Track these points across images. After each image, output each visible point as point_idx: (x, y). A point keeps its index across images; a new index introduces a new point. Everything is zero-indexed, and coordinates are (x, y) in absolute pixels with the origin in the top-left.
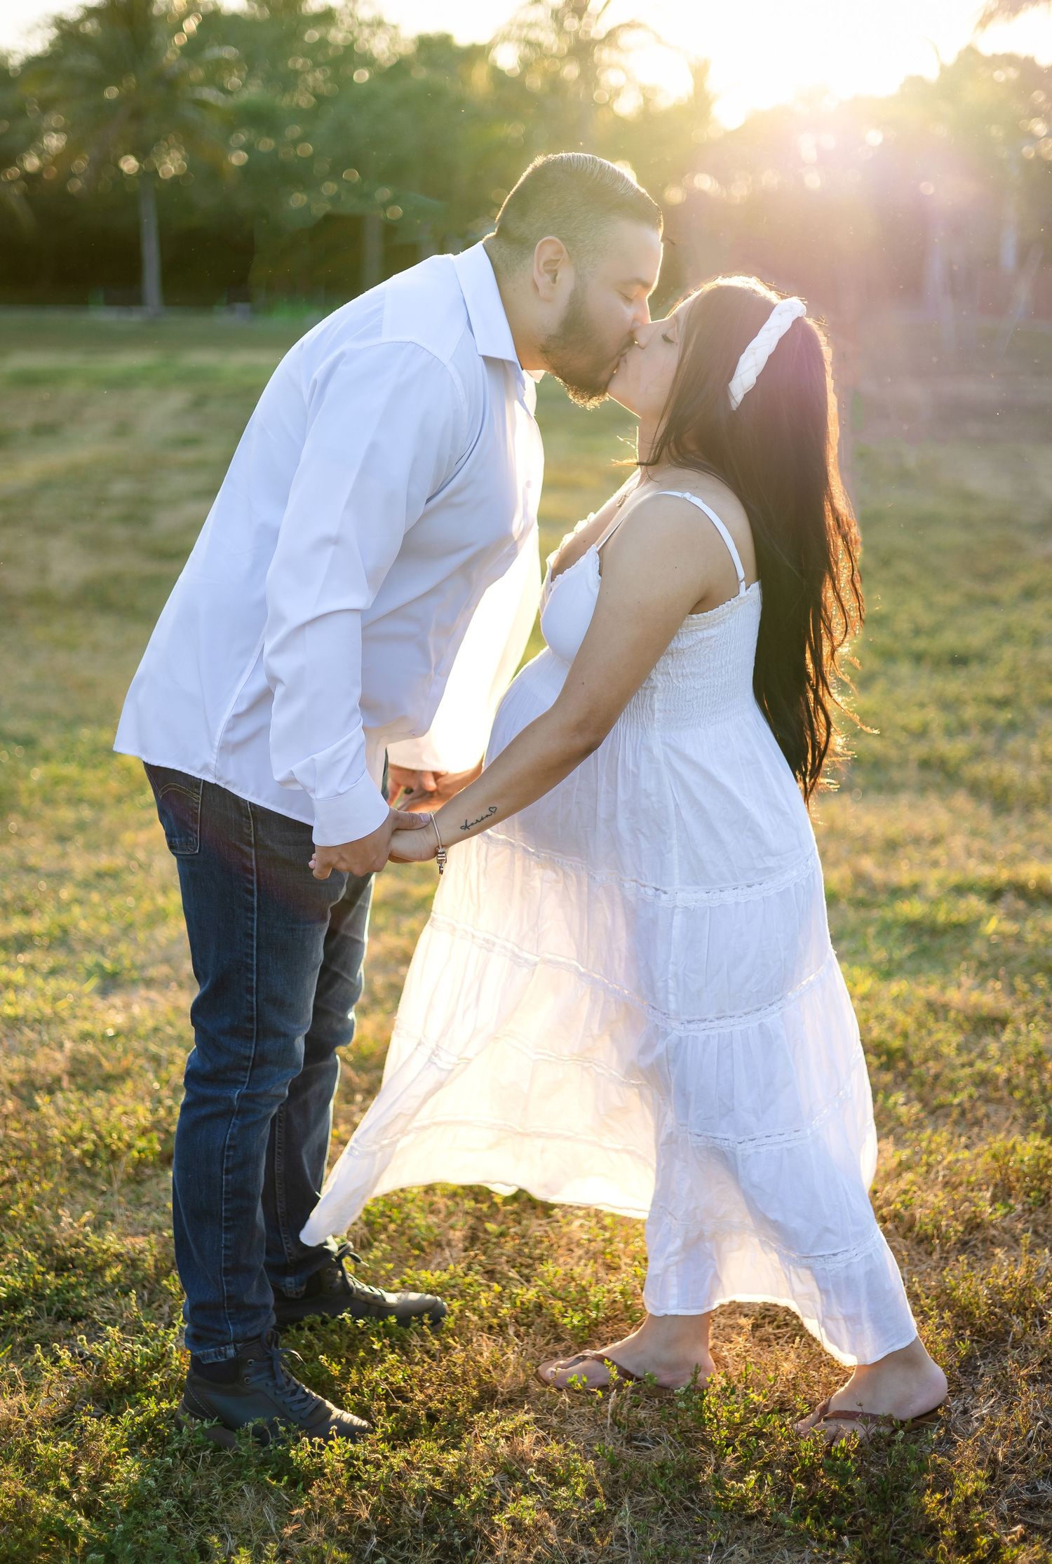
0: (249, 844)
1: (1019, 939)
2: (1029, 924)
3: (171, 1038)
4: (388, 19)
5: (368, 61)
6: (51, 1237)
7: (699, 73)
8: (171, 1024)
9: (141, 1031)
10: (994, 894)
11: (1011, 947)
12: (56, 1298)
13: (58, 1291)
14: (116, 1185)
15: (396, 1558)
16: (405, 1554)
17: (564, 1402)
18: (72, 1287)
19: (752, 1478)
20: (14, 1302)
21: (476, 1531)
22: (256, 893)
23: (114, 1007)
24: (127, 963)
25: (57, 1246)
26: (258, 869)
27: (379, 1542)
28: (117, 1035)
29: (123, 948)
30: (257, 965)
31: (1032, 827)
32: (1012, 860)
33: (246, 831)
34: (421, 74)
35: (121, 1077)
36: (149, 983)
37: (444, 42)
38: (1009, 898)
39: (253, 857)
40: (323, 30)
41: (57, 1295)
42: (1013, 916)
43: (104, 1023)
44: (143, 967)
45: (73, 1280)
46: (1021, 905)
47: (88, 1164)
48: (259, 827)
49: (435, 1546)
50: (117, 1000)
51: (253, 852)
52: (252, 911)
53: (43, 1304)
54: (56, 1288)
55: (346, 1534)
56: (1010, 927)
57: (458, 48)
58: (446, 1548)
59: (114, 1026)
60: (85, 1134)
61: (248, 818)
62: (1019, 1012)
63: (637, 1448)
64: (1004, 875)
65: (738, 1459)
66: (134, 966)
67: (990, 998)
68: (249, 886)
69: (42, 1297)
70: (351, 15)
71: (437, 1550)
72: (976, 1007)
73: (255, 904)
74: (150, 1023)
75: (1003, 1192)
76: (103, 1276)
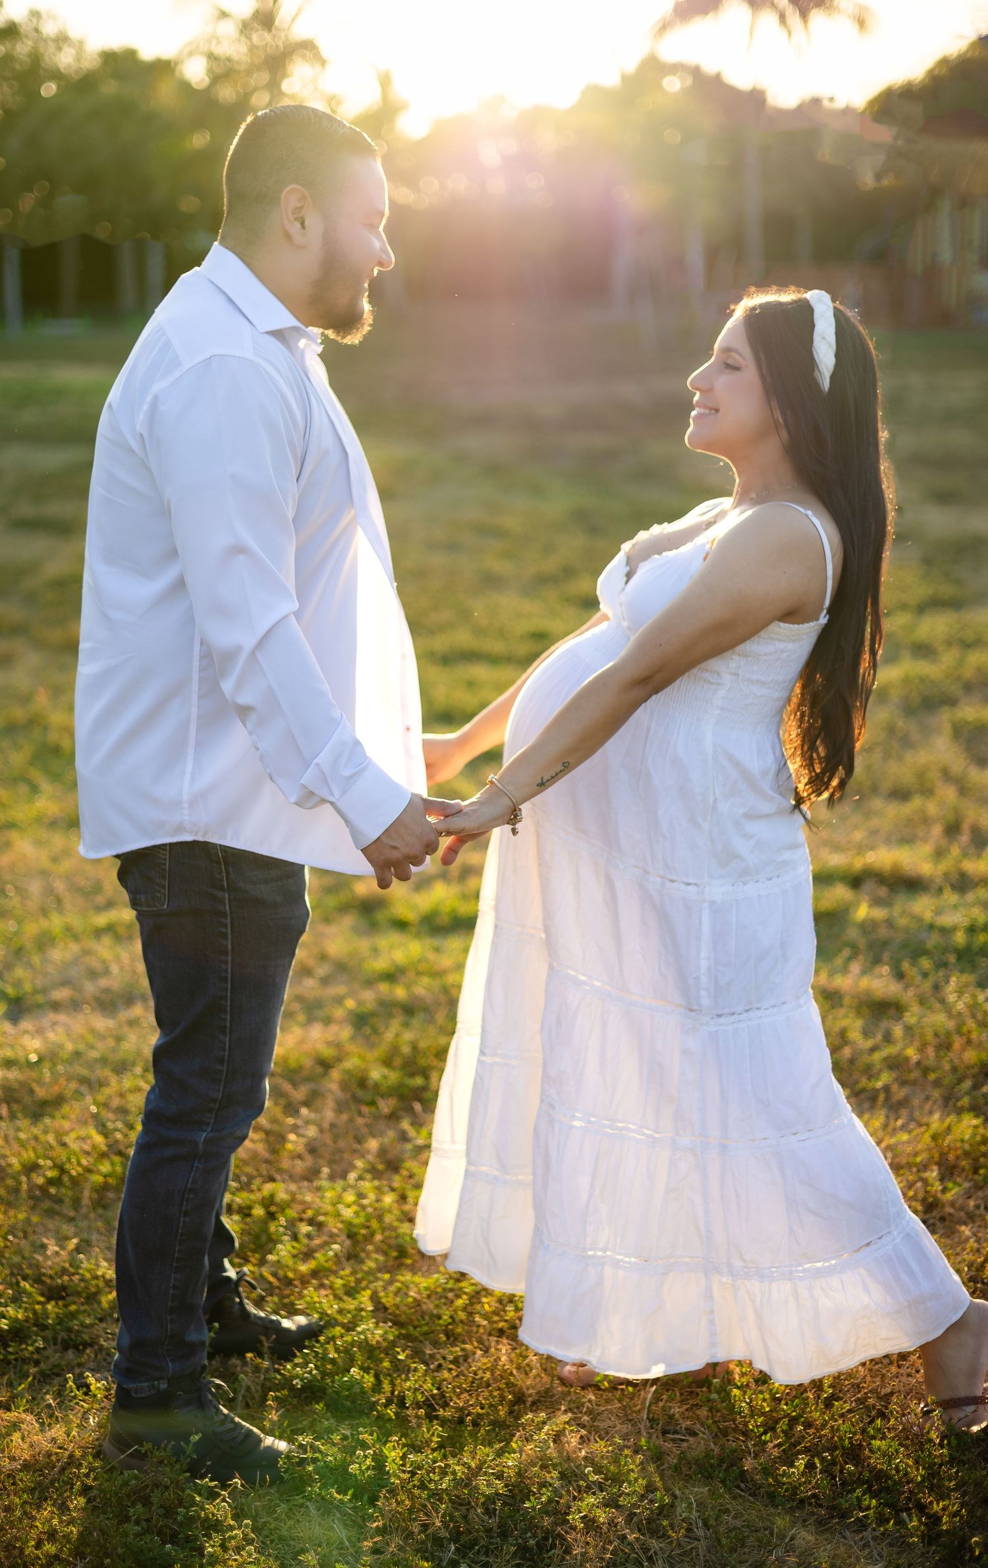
0: (222, 888)
1: (889, 923)
2: (897, 909)
3: (96, 1060)
4: (74, 33)
5: (56, 75)
6: (38, 1266)
7: (385, 81)
8: (92, 1047)
9: (64, 1055)
10: (856, 881)
11: (883, 932)
12: (58, 1327)
13: (60, 1320)
14: (84, 1210)
15: (476, 1563)
16: (483, 1558)
17: (590, 1401)
18: (73, 1315)
19: (801, 1462)
20: (18, 1333)
21: (548, 1532)
22: (230, 936)
23: (26, 1032)
24: (28, 987)
25: (44, 1275)
26: (231, 912)
27: (457, 1549)
28: (41, 1060)
29: (19, 972)
30: (231, 1005)
31: (868, 815)
32: (861, 849)
33: (218, 876)
34: (110, 88)
35: (58, 1101)
36: (56, 1006)
37: (129, 56)
38: (869, 886)
39: (227, 901)
40: (8, 44)
41: (59, 1324)
42: (877, 902)
43: (24, 1048)
44: (44, 991)
45: (73, 1308)
46: (883, 892)
47: (53, 1191)
48: (230, 870)
49: (513, 1549)
50: (26, 1024)
51: (227, 896)
52: (226, 954)
53: (49, 1333)
54: (57, 1317)
55: (423, 1542)
56: (879, 914)
57: (143, 63)
58: (523, 1549)
59: (36, 1051)
60: (41, 1162)
61: (219, 863)
62: (909, 996)
63: (673, 1440)
64: (858, 864)
65: (779, 1445)
66: (36, 991)
67: (881, 983)
68: (224, 930)
69: (44, 1327)
70: (37, 30)
71: (515, 1553)
72: (868, 992)
73: (230, 947)
74: (70, 1047)
75: (949, 1171)
76: (99, 1303)
